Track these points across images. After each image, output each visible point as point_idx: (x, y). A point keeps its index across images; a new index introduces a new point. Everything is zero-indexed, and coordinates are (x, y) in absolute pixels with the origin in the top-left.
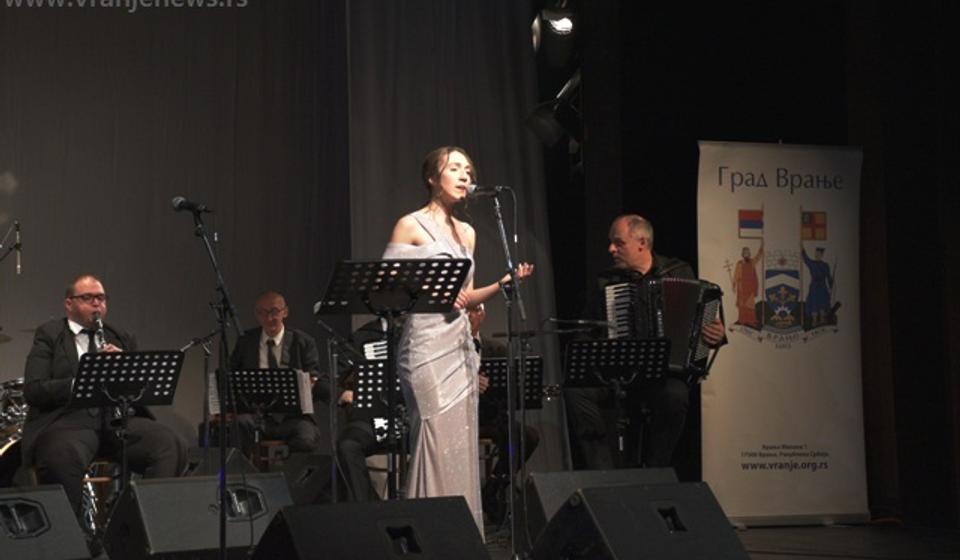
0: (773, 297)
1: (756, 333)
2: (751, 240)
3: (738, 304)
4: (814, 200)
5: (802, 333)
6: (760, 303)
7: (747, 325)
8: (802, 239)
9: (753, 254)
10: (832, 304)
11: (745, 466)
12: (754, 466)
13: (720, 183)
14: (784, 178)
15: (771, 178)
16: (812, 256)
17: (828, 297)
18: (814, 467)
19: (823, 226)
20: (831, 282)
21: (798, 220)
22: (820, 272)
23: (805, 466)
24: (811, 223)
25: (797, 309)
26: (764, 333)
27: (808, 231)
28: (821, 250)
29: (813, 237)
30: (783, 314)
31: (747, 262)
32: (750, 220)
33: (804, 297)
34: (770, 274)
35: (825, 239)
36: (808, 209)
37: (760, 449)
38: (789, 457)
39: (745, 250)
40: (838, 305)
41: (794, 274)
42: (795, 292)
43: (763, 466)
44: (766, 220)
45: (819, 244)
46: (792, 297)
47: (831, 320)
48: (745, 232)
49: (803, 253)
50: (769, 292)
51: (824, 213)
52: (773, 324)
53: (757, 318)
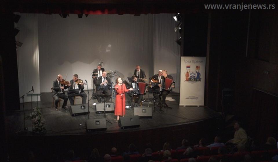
0: (191, 77)
1: (188, 82)
2: (188, 69)
3: (186, 78)
4: (198, 64)
5: (195, 82)
6: (189, 78)
7: (187, 81)
8: (196, 69)
9: (188, 71)
10: (200, 78)
11: (186, 99)
12: (187, 99)
13: (184, 62)
14: (194, 61)
15: (192, 61)
16: (197, 72)
17: (199, 77)
18: (196, 99)
19: (199, 68)
20: (200, 75)
22: (199, 74)
23: (195, 99)
24: (197, 67)
25: (195, 79)
26: (190, 82)
27: (197, 69)
28: (199, 71)
29: (198, 69)
30: (193, 79)
31: (188, 73)
32: (188, 67)
33: (196, 77)
34: (191, 74)
35: (199, 69)
36: (197, 65)
37: (188, 96)
38: (192, 98)
39: (187, 71)
40: (201, 78)
41: (195, 74)
42: (195, 76)
43: (189, 99)
44: (191, 67)
45: (199, 70)
46: (194, 77)
47: (200, 80)
48: (187, 69)
49: (196, 72)
50: (191, 76)
51: (199, 66)
52: (191, 81)
53: (189, 80)
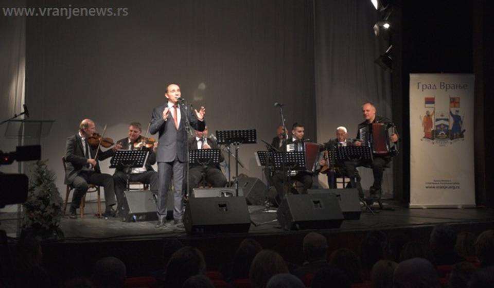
0: (438, 128)
1: (431, 141)
2: (430, 108)
3: (424, 131)
4: (454, 93)
5: (450, 141)
6: (433, 131)
7: (428, 138)
8: (451, 107)
9: (431, 113)
10: (462, 130)
11: (427, 187)
12: (430, 187)
13: (418, 88)
14: (443, 86)
15: (438, 86)
16: (454, 113)
17: (460, 128)
18: (454, 188)
19: (459, 103)
20: (462, 122)
21: (448, 101)
22: (457, 119)
23: (450, 187)
24: (454, 102)
25: (448, 132)
26: (435, 141)
27: (453, 104)
28: (458, 111)
29: (455, 107)
30: (442, 134)
31: (428, 116)
32: (430, 101)
33: (450, 128)
34: (437, 120)
35: (459, 107)
36: (453, 96)
37: (433, 181)
38: (444, 185)
39: (427, 112)
40: (464, 131)
41: (447, 120)
42: (447, 126)
43: (434, 187)
44: (436, 101)
45: (457, 109)
46: (446, 128)
47: (461, 136)
48: (427, 105)
49: (451, 112)
50: (437, 126)
51: (459, 98)
52: (438, 138)
53: (432, 135)
